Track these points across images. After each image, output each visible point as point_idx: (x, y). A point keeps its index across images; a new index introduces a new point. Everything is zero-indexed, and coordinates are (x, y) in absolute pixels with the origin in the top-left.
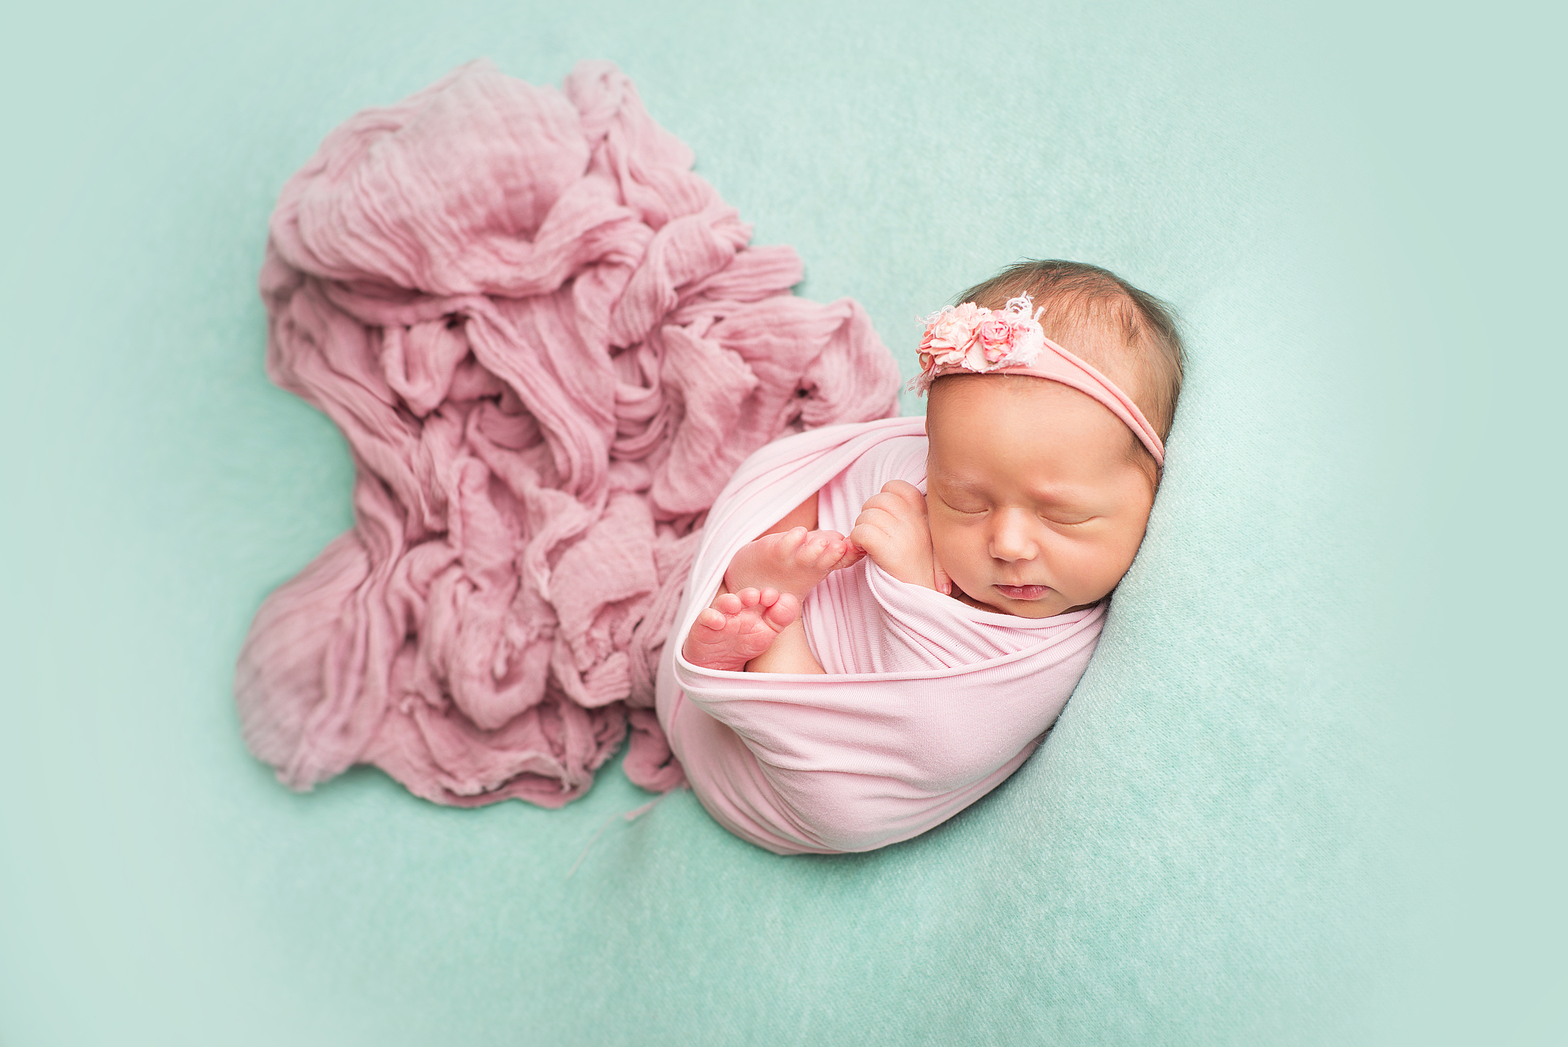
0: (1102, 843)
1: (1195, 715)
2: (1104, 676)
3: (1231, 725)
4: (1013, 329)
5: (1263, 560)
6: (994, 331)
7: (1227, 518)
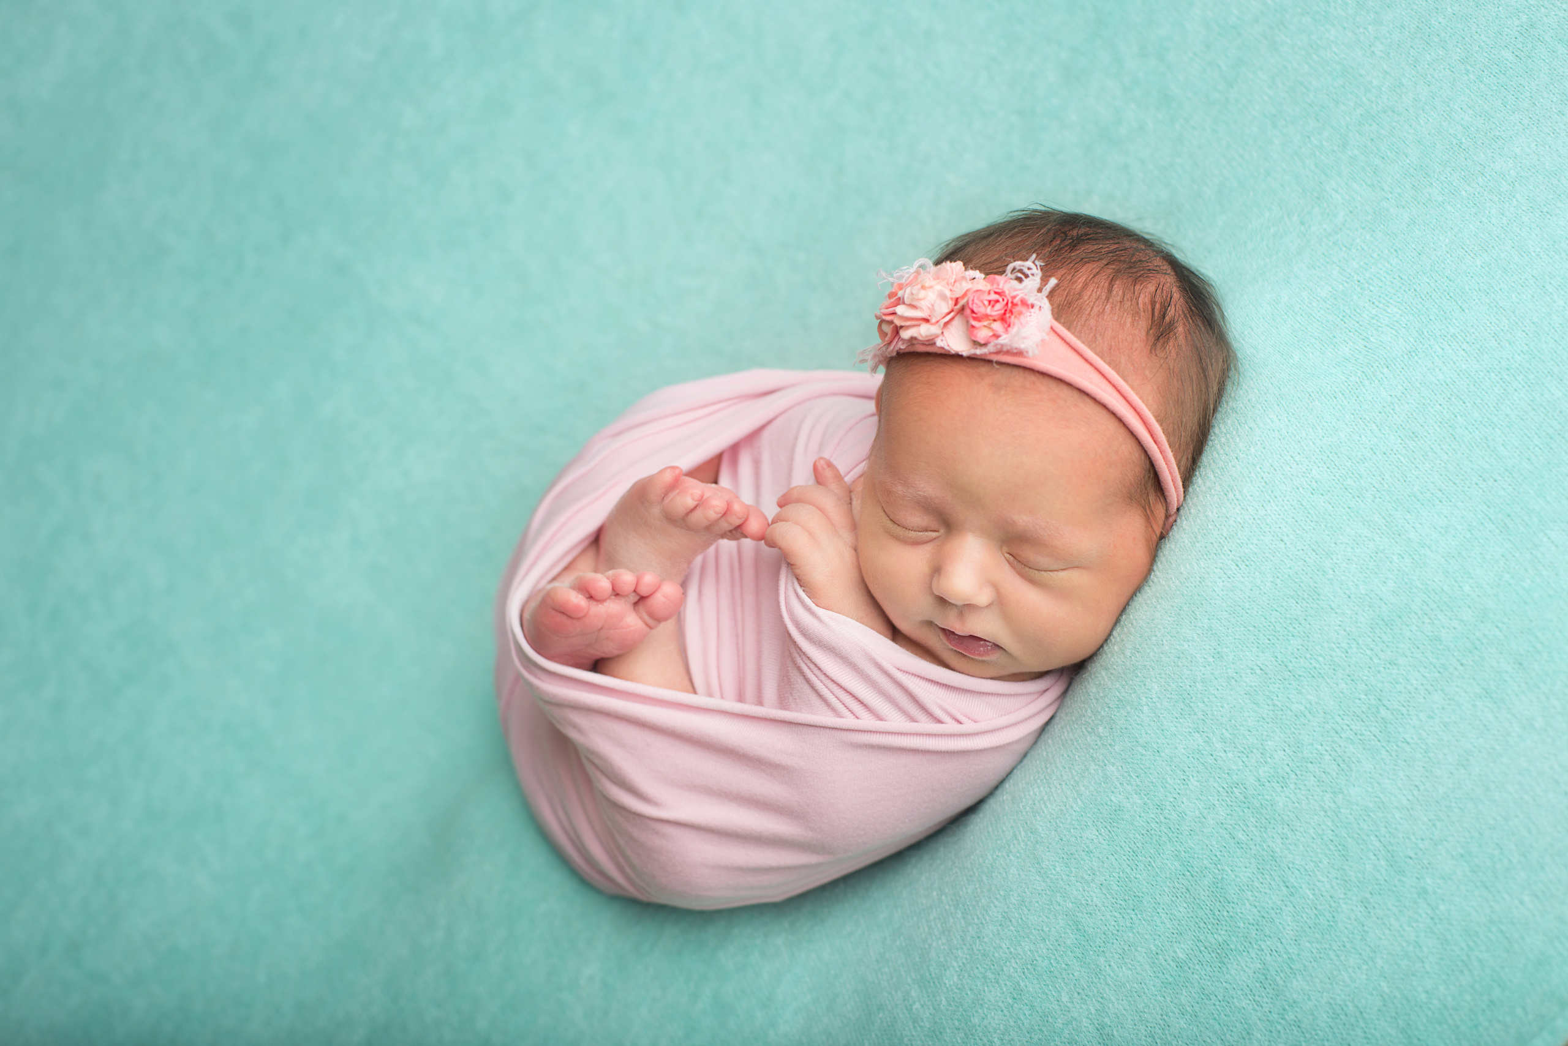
0: (1026, 987)
1: (1173, 849)
2: (1061, 769)
3: (1217, 871)
4: (1012, 302)
5: (1291, 662)
6: (986, 303)
7: (1249, 597)
